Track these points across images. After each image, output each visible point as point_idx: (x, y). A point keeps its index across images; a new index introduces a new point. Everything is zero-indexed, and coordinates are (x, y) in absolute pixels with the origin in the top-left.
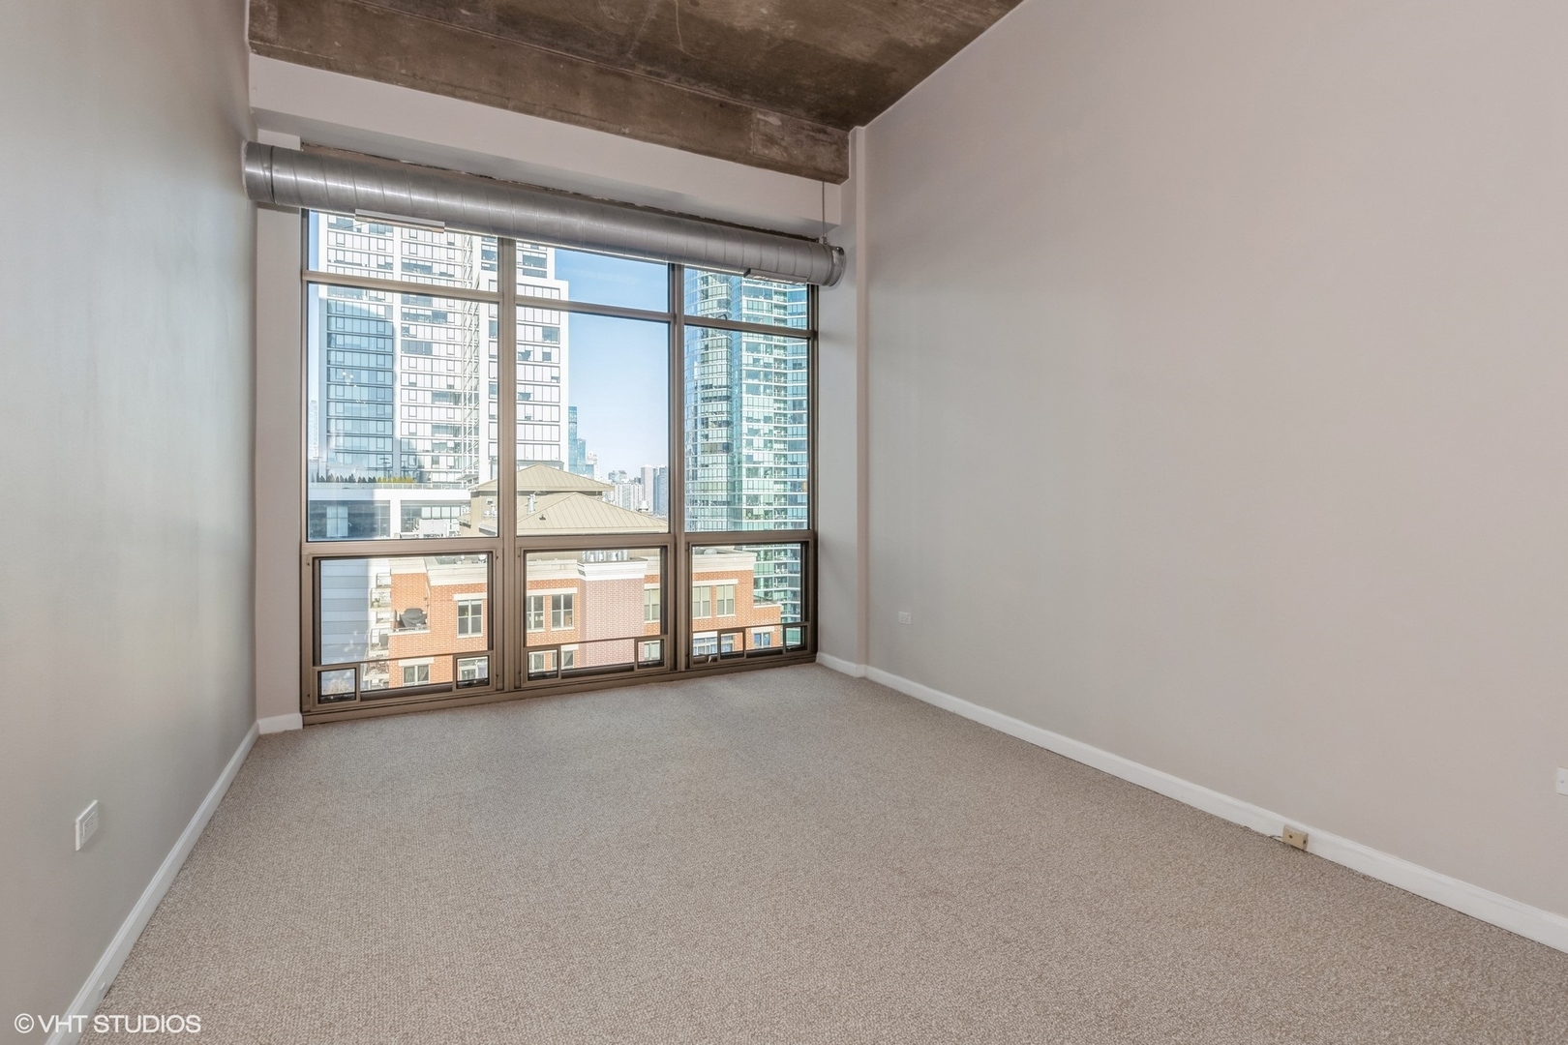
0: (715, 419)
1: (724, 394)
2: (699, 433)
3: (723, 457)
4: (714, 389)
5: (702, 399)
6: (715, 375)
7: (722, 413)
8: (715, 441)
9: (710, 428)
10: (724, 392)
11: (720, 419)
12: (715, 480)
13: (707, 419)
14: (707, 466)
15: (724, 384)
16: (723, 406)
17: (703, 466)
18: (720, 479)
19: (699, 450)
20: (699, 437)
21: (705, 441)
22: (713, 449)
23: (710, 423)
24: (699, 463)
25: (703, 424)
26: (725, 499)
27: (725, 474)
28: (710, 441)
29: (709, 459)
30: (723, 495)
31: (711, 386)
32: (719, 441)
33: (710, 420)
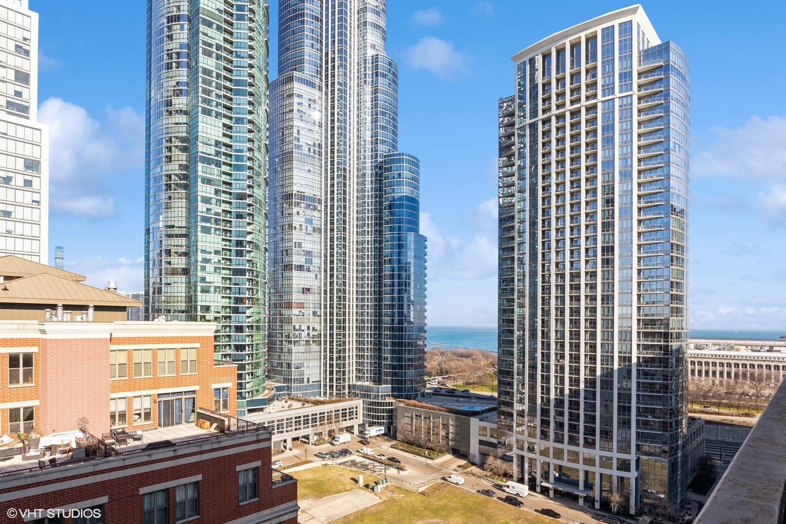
0: (176, 251)
1: (184, 232)
2: (163, 260)
3: (183, 278)
4: (176, 229)
5: (166, 235)
6: (176, 219)
7: (181, 246)
8: (176, 266)
9: (172, 257)
10: (184, 231)
11: (180, 251)
12: (176, 294)
13: (170, 250)
14: (170, 284)
15: (184, 225)
16: (183, 241)
17: (166, 284)
18: (179, 294)
19: (163, 272)
20: (163, 263)
21: (169, 266)
22: (174, 272)
23: (172, 253)
24: (163, 282)
25: (166, 253)
26: (184, 309)
27: (184, 290)
28: (172, 266)
29: (171, 279)
30: (182, 306)
31: (173, 227)
32: (180, 266)
33: (172, 251)
